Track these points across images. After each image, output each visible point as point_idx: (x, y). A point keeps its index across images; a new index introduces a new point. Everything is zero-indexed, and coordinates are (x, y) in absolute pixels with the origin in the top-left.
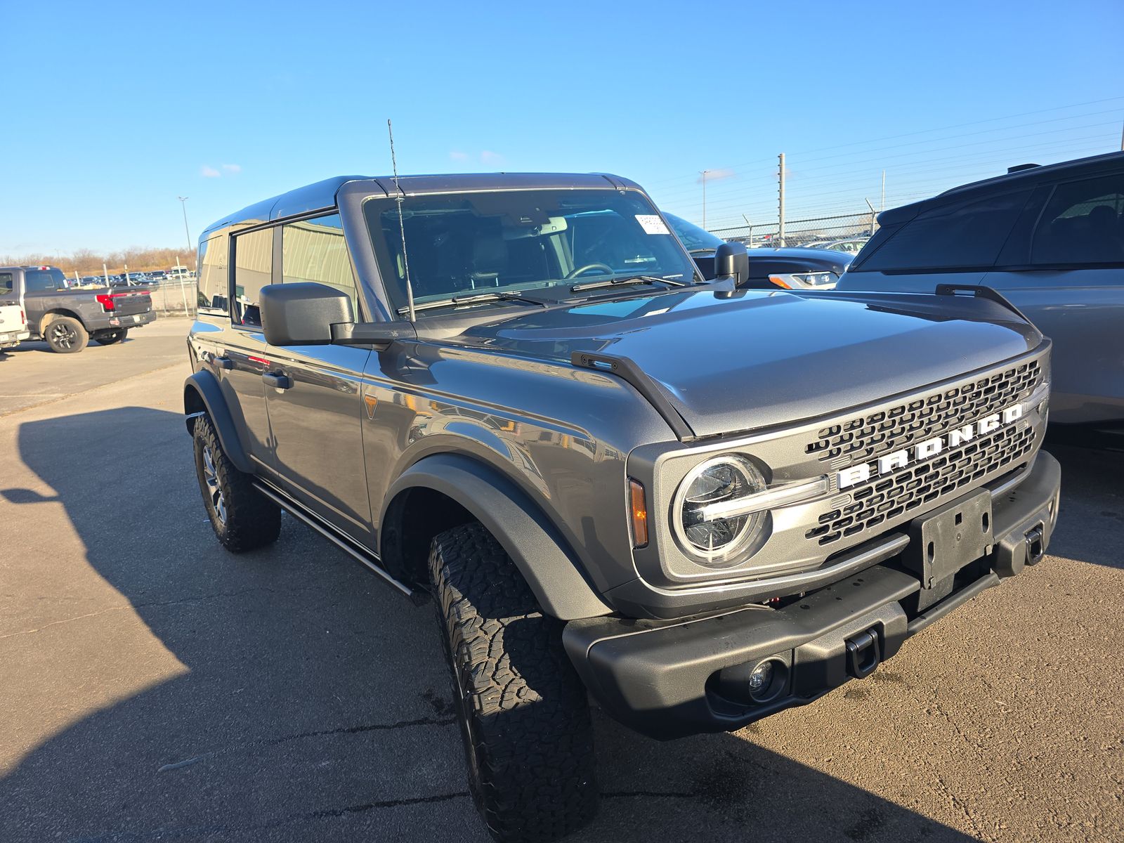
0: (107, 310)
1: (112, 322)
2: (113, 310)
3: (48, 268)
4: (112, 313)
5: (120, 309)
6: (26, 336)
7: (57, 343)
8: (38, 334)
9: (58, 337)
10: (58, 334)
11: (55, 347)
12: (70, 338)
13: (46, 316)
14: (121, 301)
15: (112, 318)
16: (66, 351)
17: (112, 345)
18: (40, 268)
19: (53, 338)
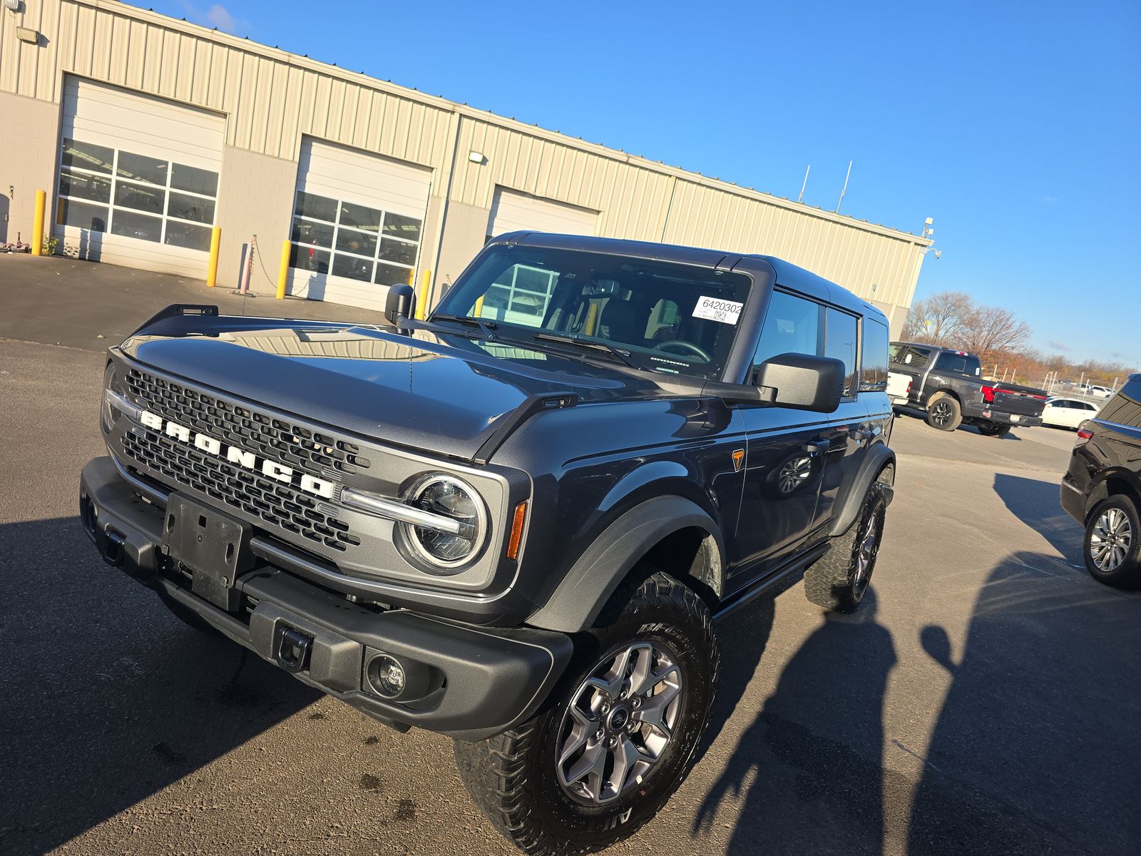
0: (985, 402)
1: (984, 414)
2: (991, 403)
3: (966, 354)
4: (988, 405)
5: (999, 404)
6: (905, 402)
7: (934, 417)
8: (924, 405)
9: (938, 413)
10: (939, 411)
11: (931, 420)
12: (946, 417)
13: (938, 393)
14: (1000, 397)
15: (987, 410)
16: (938, 426)
17: (990, 437)
18: (958, 353)
19: (934, 413)
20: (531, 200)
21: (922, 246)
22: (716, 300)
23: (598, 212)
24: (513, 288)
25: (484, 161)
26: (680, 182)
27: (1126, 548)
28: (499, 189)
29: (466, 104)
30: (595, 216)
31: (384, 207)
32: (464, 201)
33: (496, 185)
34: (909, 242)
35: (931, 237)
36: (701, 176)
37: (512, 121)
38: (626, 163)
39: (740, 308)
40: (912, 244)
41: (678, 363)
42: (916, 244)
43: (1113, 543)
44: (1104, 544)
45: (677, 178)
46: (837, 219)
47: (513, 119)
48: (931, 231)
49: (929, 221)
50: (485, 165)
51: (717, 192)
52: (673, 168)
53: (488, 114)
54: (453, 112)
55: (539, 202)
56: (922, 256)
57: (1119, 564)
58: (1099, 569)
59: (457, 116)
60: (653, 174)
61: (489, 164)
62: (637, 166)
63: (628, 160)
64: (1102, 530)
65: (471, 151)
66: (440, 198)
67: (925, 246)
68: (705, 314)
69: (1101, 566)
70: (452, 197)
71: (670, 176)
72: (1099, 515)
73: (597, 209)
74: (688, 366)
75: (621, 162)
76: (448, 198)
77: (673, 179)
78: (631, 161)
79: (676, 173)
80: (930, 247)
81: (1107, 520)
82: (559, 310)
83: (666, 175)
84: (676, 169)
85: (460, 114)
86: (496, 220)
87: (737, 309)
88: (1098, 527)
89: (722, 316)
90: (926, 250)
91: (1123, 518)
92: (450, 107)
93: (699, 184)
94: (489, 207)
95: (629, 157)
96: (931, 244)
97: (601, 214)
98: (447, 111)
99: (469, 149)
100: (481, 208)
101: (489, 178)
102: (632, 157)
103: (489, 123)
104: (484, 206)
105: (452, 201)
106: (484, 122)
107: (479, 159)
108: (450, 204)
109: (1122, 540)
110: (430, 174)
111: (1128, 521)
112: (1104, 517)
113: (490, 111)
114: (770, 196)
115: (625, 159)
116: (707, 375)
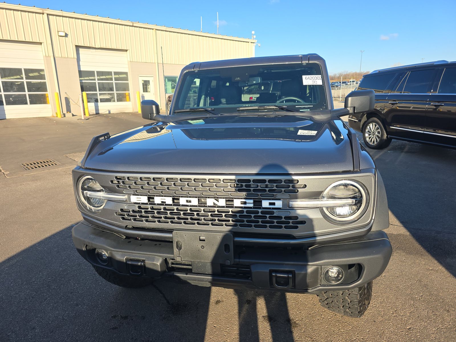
20: (94, 50)
21: (253, 43)
22: (310, 76)
23: (126, 51)
24: (98, 92)
25: (66, 35)
26: (157, 31)
27: (380, 135)
28: (78, 47)
29: (48, 9)
30: (125, 53)
31: (23, 66)
32: (63, 56)
33: (76, 46)
34: (249, 42)
35: (255, 39)
36: (166, 27)
37: (73, 13)
38: (133, 26)
39: (321, 77)
40: (250, 43)
41: (308, 106)
42: (251, 43)
43: (374, 135)
44: (370, 136)
45: (156, 29)
46: (222, 37)
47: (74, 13)
48: (255, 37)
49: (253, 32)
50: (67, 37)
51: (174, 33)
52: (153, 26)
53: (61, 12)
54: (43, 14)
55: (98, 50)
56: (254, 47)
57: (378, 141)
58: (371, 145)
59: (45, 15)
60: (145, 29)
61: (69, 36)
62: (137, 27)
63: (133, 25)
64: (368, 131)
65: (58, 32)
66: (50, 57)
67: (254, 43)
68: (308, 83)
69: (371, 144)
70: (56, 55)
71: (153, 29)
72: (366, 126)
73: (125, 49)
74: (312, 106)
75: (130, 26)
76: (54, 56)
77: (154, 30)
78: (134, 25)
79: (156, 27)
80: (256, 43)
81: (370, 127)
82: (203, 96)
83: (151, 29)
84: (154, 26)
85: (47, 14)
86: (81, 63)
87: (320, 78)
88: (367, 131)
89: (315, 82)
90: (255, 44)
91: (376, 126)
92: (41, 11)
93: (166, 31)
94: (76, 56)
95: (133, 23)
96: (256, 42)
97: (128, 51)
98: (40, 13)
99: (57, 30)
100: (72, 58)
101: (71, 43)
102: (134, 23)
103: (63, 16)
104: (73, 57)
105: (57, 57)
106: (60, 16)
107: (64, 35)
108: (56, 59)
109: (377, 133)
110: (40, 46)
111: (378, 126)
112: (368, 127)
113: (61, 11)
114: (195, 32)
115: (131, 24)
116: (321, 108)
